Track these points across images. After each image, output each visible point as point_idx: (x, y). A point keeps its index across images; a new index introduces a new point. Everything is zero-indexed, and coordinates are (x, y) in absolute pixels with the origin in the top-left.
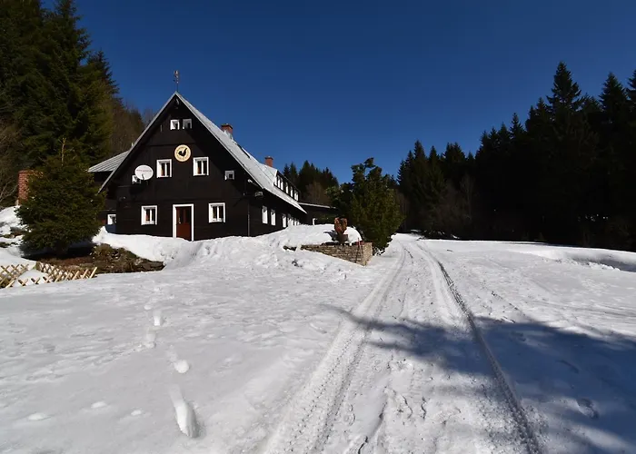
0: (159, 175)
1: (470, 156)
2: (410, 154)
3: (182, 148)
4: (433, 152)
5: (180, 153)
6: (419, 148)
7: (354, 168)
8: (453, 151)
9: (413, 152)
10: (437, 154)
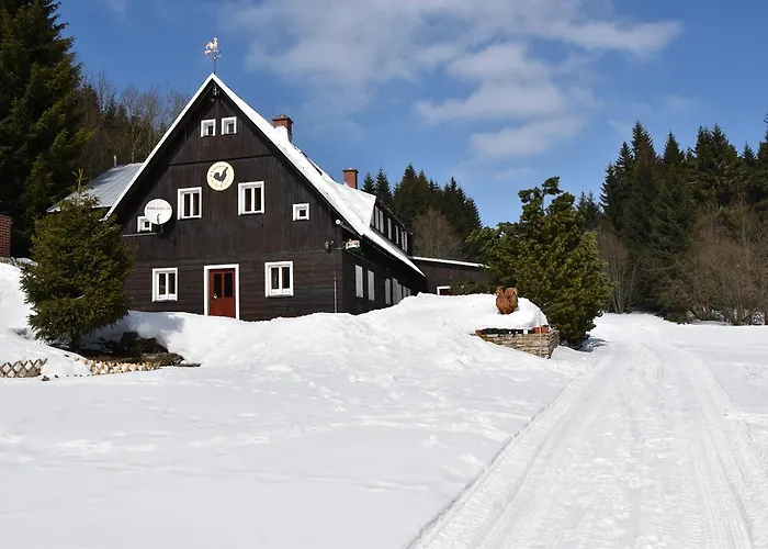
0: (181, 214)
1: (748, 153)
2: (625, 151)
3: (219, 167)
4: (672, 145)
5: (217, 176)
6: (641, 139)
7: (524, 195)
8: (712, 144)
9: (631, 147)
10: (681, 149)
